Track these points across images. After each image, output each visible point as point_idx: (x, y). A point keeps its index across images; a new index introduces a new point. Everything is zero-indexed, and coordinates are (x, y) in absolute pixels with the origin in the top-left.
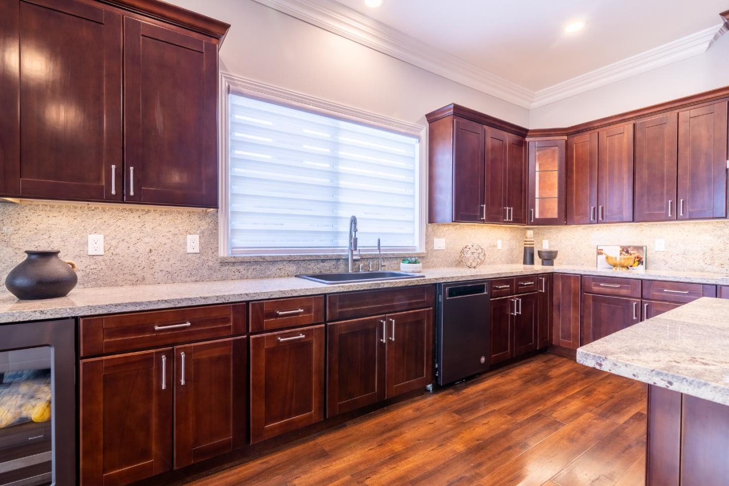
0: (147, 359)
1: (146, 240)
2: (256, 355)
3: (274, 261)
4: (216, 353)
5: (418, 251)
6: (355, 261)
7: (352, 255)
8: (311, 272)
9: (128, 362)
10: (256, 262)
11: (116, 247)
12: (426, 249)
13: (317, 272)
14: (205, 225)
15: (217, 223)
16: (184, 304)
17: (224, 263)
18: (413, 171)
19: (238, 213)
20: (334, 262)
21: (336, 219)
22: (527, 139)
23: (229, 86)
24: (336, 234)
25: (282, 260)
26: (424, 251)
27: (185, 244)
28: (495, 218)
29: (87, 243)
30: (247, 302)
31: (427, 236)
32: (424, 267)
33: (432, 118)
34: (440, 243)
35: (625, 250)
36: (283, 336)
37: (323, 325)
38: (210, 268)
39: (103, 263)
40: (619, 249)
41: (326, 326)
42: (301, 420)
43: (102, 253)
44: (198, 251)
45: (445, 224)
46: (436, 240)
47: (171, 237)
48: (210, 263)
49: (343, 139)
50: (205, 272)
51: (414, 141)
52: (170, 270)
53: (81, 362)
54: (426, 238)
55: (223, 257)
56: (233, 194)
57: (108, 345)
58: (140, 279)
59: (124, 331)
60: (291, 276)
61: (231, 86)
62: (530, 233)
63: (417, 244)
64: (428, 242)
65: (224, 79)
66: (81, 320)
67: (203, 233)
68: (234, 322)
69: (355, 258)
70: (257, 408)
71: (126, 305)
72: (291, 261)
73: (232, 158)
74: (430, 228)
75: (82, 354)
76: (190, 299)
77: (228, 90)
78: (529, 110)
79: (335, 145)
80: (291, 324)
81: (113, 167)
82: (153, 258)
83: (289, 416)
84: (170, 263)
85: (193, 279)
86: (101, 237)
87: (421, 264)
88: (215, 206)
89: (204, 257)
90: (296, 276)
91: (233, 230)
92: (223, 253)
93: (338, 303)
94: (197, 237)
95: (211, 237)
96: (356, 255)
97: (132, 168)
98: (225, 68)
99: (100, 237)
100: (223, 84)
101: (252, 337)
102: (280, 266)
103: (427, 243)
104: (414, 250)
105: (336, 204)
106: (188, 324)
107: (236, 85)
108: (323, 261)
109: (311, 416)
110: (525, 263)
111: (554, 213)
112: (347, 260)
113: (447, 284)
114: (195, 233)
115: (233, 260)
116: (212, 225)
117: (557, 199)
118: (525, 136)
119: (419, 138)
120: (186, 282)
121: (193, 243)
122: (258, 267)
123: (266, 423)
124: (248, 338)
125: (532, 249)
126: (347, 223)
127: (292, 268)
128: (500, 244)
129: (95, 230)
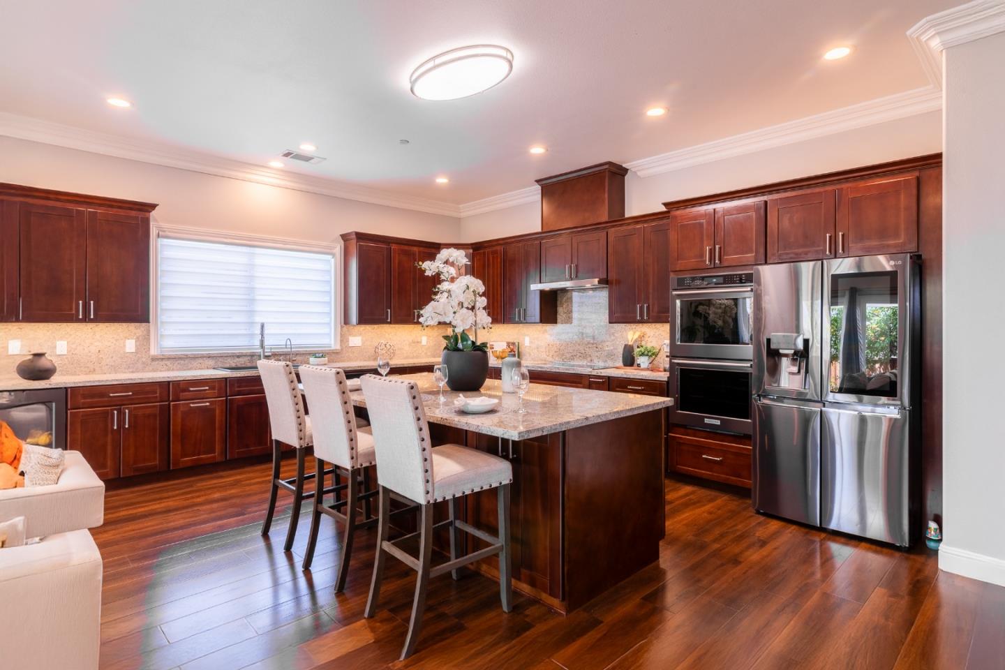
0: (106, 413)
1: (96, 344)
2: (175, 414)
3: (195, 358)
4: (148, 411)
5: (333, 348)
7: (264, 352)
8: (228, 366)
9: (94, 413)
10: (180, 358)
11: (76, 349)
12: (341, 346)
13: (234, 365)
14: (139, 332)
15: (149, 331)
16: (128, 382)
17: (154, 359)
19: (166, 322)
20: (249, 358)
21: (252, 324)
23: (159, 233)
24: (252, 336)
25: (202, 357)
26: (338, 347)
27: (125, 346)
29: (55, 347)
30: (169, 382)
31: (342, 335)
32: (329, 361)
33: (347, 238)
34: (355, 341)
35: (509, 345)
36: (193, 403)
37: (224, 398)
38: (143, 363)
39: (66, 360)
40: (505, 344)
41: (226, 399)
42: (208, 458)
43: (65, 353)
44: (134, 351)
46: (351, 338)
47: (114, 342)
48: (144, 360)
49: (259, 261)
50: (140, 366)
51: (329, 257)
52: (113, 364)
53: (69, 412)
54: (341, 337)
55: (154, 355)
56: (162, 310)
57: (84, 403)
58: (92, 370)
59: (92, 396)
60: (210, 368)
61: (160, 233)
63: (333, 342)
64: (343, 339)
65: (154, 229)
66: (69, 390)
67: (138, 338)
68: (160, 394)
69: (266, 354)
70: (175, 447)
71: (94, 382)
72: (210, 357)
73: (162, 258)
74: (345, 328)
75: (69, 407)
76: (131, 379)
77: (158, 236)
78: (460, 218)
79: (252, 266)
81: (81, 302)
82: (101, 356)
83: (199, 455)
84: (113, 359)
85: (131, 370)
86: (66, 342)
87: (326, 358)
88: (147, 320)
89: (138, 355)
90: (214, 368)
91: (162, 336)
92: (154, 351)
93: (236, 385)
94: (134, 341)
95: (145, 341)
96: (269, 352)
97: (92, 302)
98: (156, 220)
99: (64, 343)
100: (153, 231)
101: (172, 403)
102: (201, 361)
103: (341, 341)
104: (330, 347)
105: (252, 313)
106: (130, 393)
107: (164, 231)
108: (238, 357)
109: (214, 457)
112: (260, 356)
114: (132, 339)
115: (162, 357)
116: (145, 333)
119: (334, 255)
120: (125, 373)
121: (130, 346)
122: (182, 362)
123: (182, 458)
124: (169, 404)
126: (259, 327)
127: (211, 362)
128: (424, 340)
129: (61, 339)
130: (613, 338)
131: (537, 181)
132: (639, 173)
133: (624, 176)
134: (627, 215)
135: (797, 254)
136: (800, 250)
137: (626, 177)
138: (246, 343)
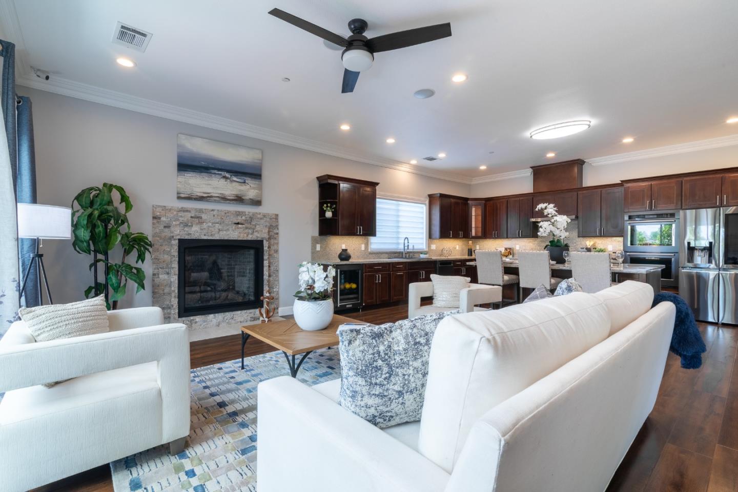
5: (425, 250)
6: (405, 253)
7: (405, 251)
11: (351, 247)
12: (428, 249)
14: (365, 241)
18: (423, 212)
21: (398, 238)
22: (469, 202)
24: (398, 244)
27: (361, 247)
28: (456, 236)
31: (429, 244)
33: (431, 197)
34: (433, 247)
35: (506, 249)
36: (398, 273)
37: (406, 271)
40: (504, 249)
42: (401, 298)
44: (364, 250)
45: (436, 239)
46: (432, 245)
47: (358, 245)
48: (367, 253)
49: (400, 208)
50: (366, 256)
51: (423, 205)
52: (358, 255)
53: (364, 274)
55: (370, 253)
62: (470, 242)
63: (425, 247)
64: (429, 246)
72: (386, 253)
74: (430, 241)
78: (471, 185)
79: (398, 210)
80: (399, 270)
81: (358, 227)
82: (354, 251)
83: (399, 296)
84: (358, 253)
85: (363, 258)
86: (345, 245)
89: (365, 252)
90: (388, 258)
91: (371, 243)
92: (369, 250)
94: (364, 245)
95: (367, 245)
97: (361, 226)
101: (391, 272)
102: (384, 255)
105: (398, 232)
108: (395, 253)
109: (403, 298)
110: (468, 255)
111: (480, 234)
112: (403, 253)
113: (439, 261)
115: (372, 253)
116: (367, 241)
117: (481, 228)
118: (467, 201)
119: (425, 204)
121: (363, 247)
122: (378, 255)
123: (394, 297)
125: (472, 249)
127: (387, 256)
128: (457, 247)
129: (344, 243)
130: (575, 245)
131: (531, 167)
132: (592, 164)
133: (582, 165)
134: (583, 186)
135: (699, 205)
136: (701, 203)
137: (583, 166)
138: (395, 247)
